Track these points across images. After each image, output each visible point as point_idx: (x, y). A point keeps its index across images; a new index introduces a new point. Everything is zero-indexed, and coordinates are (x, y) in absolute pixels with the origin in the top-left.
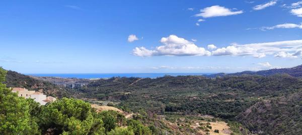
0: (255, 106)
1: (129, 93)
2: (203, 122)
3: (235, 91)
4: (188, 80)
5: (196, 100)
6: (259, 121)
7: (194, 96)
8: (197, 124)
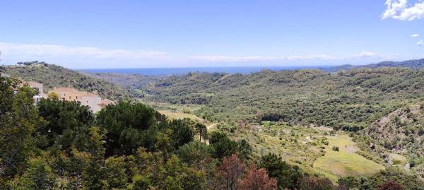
0: (395, 113)
1: (212, 95)
2: (316, 136)
3: (366, 91)
4: (296, 75)
5: (307, 105)
7: (304, 98)
8: (308, 138)
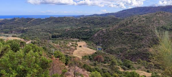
0: (99, 32)
2: (73, 42)
3: (90, 25)
4: (64, 19)
5: (69, 31)
6: (101, 40)
7: (68, 28)
8: (70, 43)
